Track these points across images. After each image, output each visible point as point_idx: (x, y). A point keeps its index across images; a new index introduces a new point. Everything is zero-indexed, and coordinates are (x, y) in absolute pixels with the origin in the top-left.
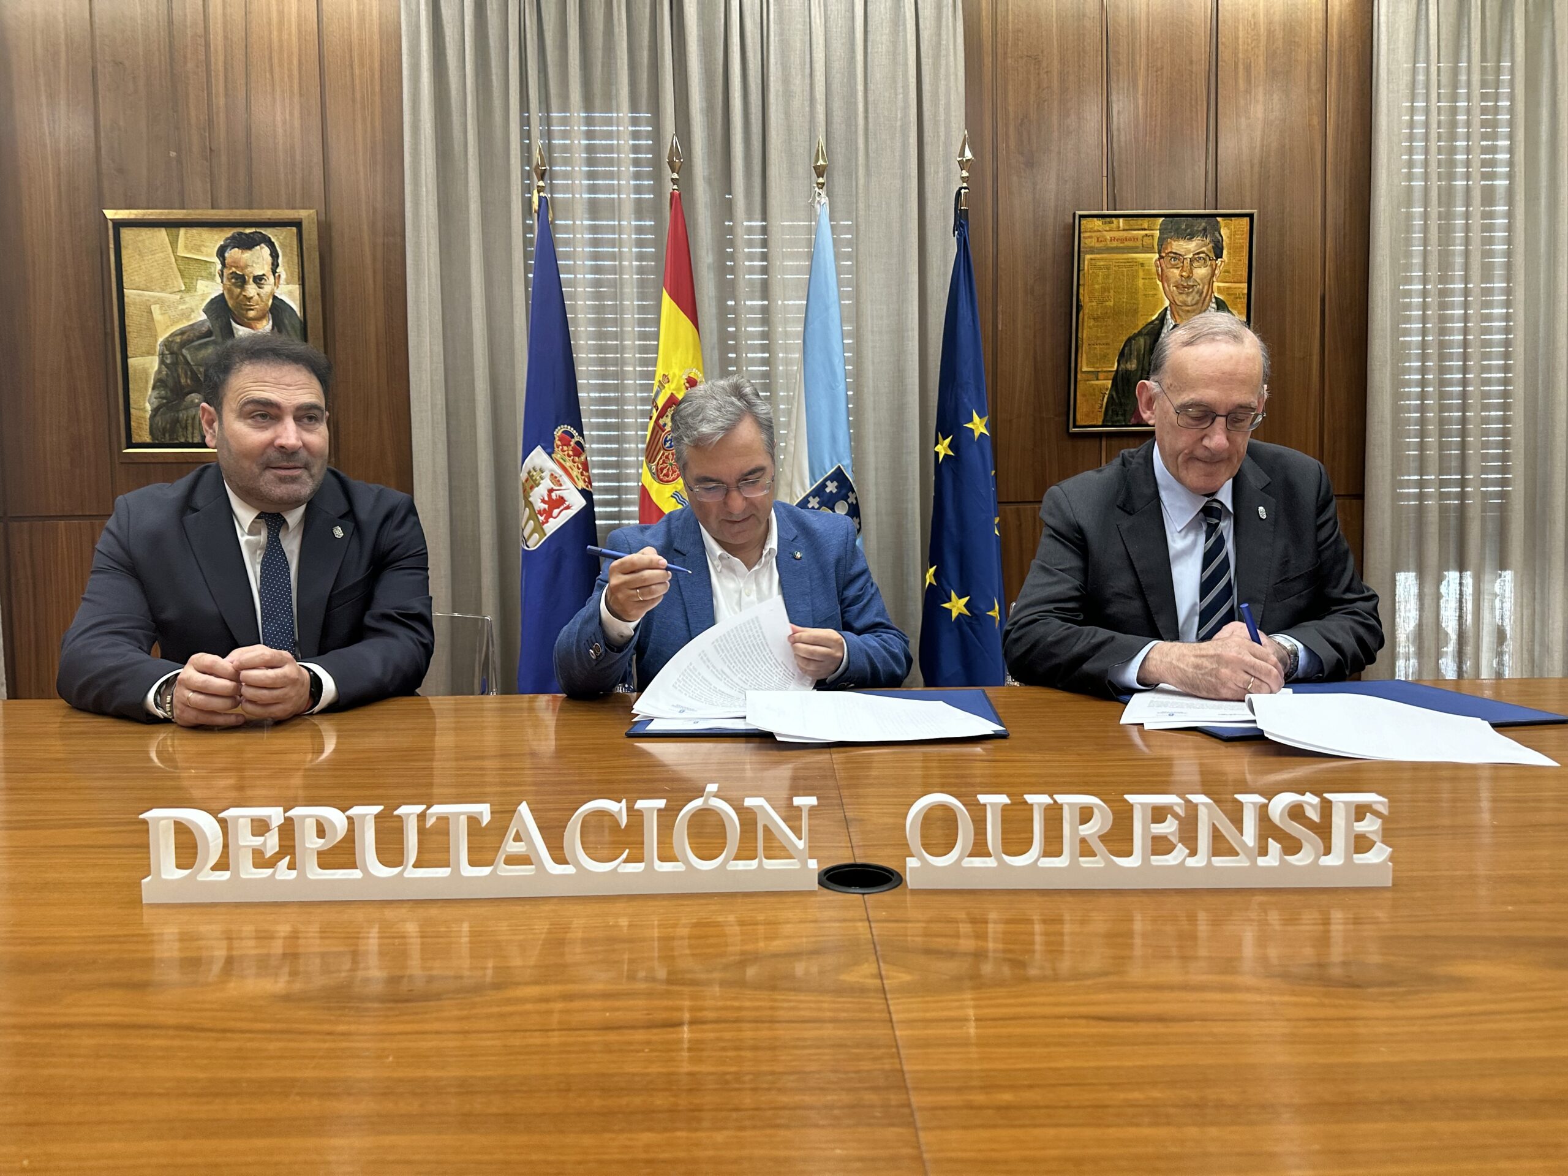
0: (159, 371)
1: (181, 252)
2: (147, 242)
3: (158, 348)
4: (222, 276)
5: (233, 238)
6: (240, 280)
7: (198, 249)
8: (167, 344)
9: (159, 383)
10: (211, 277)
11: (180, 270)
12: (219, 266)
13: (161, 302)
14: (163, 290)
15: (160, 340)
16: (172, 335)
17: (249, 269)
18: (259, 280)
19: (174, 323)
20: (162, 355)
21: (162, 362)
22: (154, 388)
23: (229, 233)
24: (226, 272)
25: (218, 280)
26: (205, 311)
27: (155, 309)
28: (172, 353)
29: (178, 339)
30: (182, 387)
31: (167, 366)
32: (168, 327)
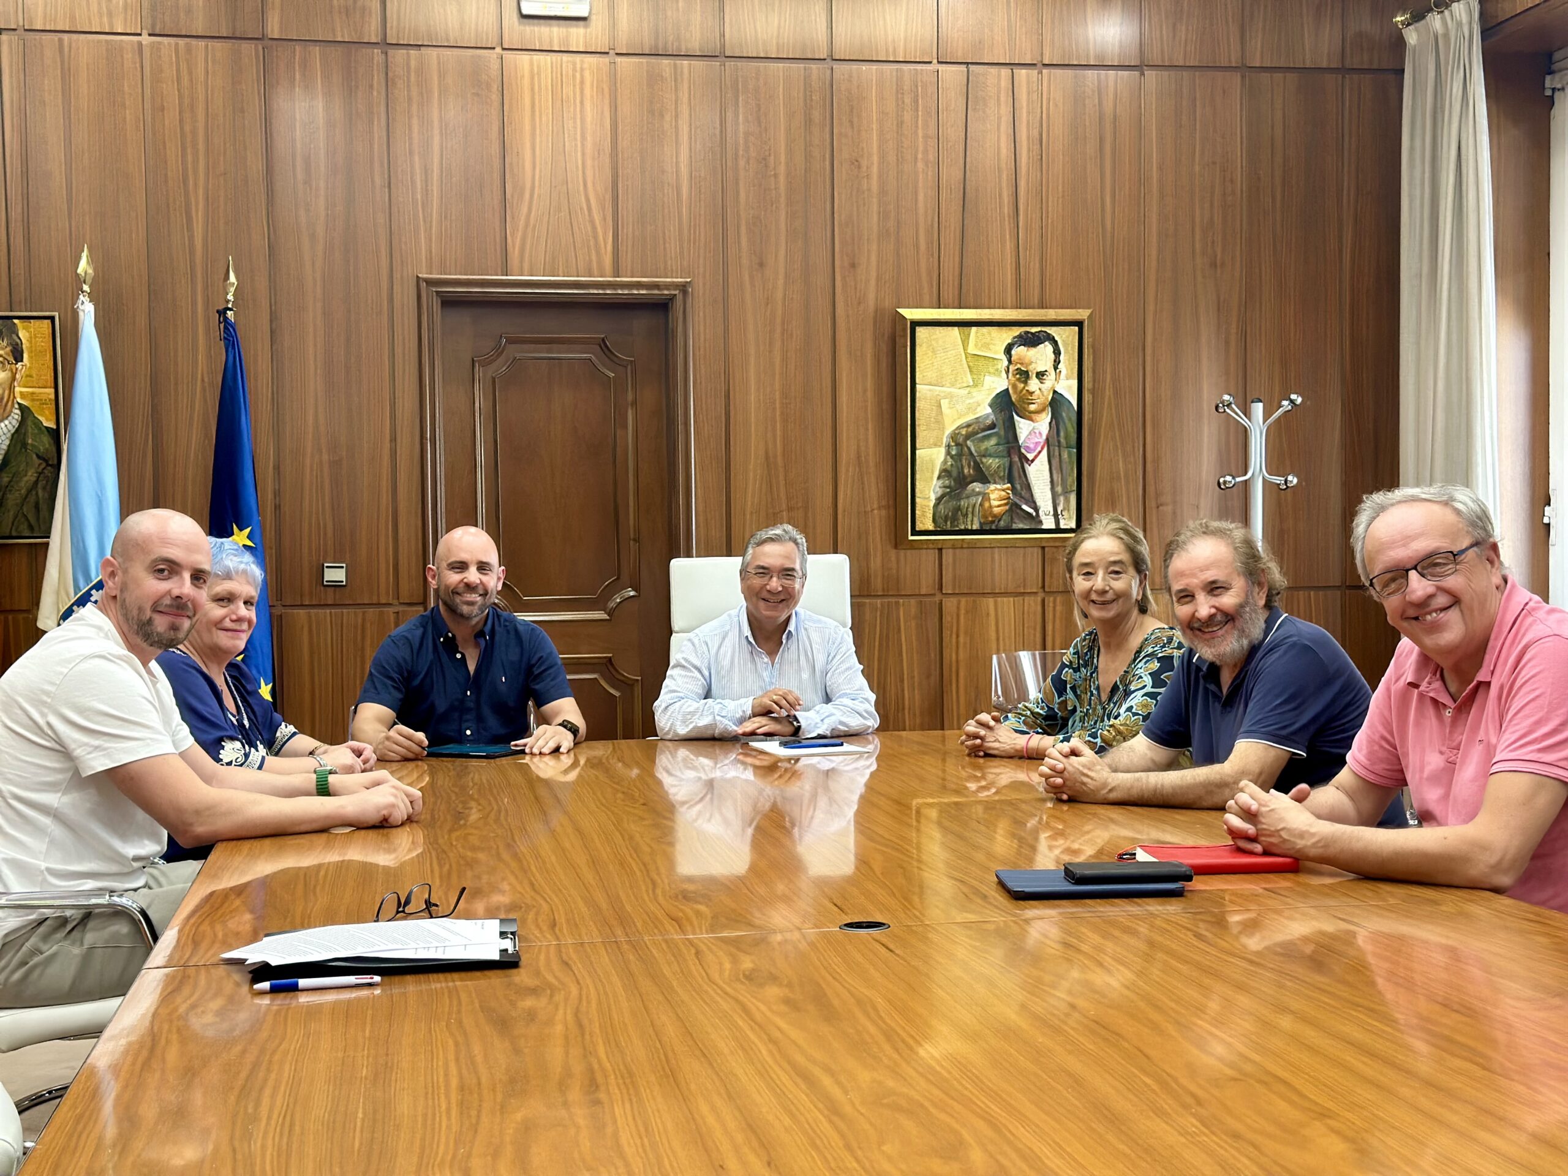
0: (945, 462)
1: (972, 349)
2: (940, 342)
3: (945, 440)
4: (1007, 372)
5: (1020, 336)
6: (1024, 376)
7: (986, 346)
8: (954, 436)
9: (945, 473)
10: (997, 372)
11: (969, 367)
12: (1006, 363)
13: (950, 396)
14: (953, 385)
15: (948, 431)
16: (957, 428)
17: (1033, 365)
18: (1040, 375)
19: (960, 416)
20: (949, 446)
21: (948, 453)
22: (939, 478)
23: (1017, 331)
24: (1012, 368)
25: (1004, 375)
26: (991, 406)
27: (945, 404)
28: (957, 445)
29: (964, 432)
30: (965, 478)
31: (952, 457)
32: (955, 420)
